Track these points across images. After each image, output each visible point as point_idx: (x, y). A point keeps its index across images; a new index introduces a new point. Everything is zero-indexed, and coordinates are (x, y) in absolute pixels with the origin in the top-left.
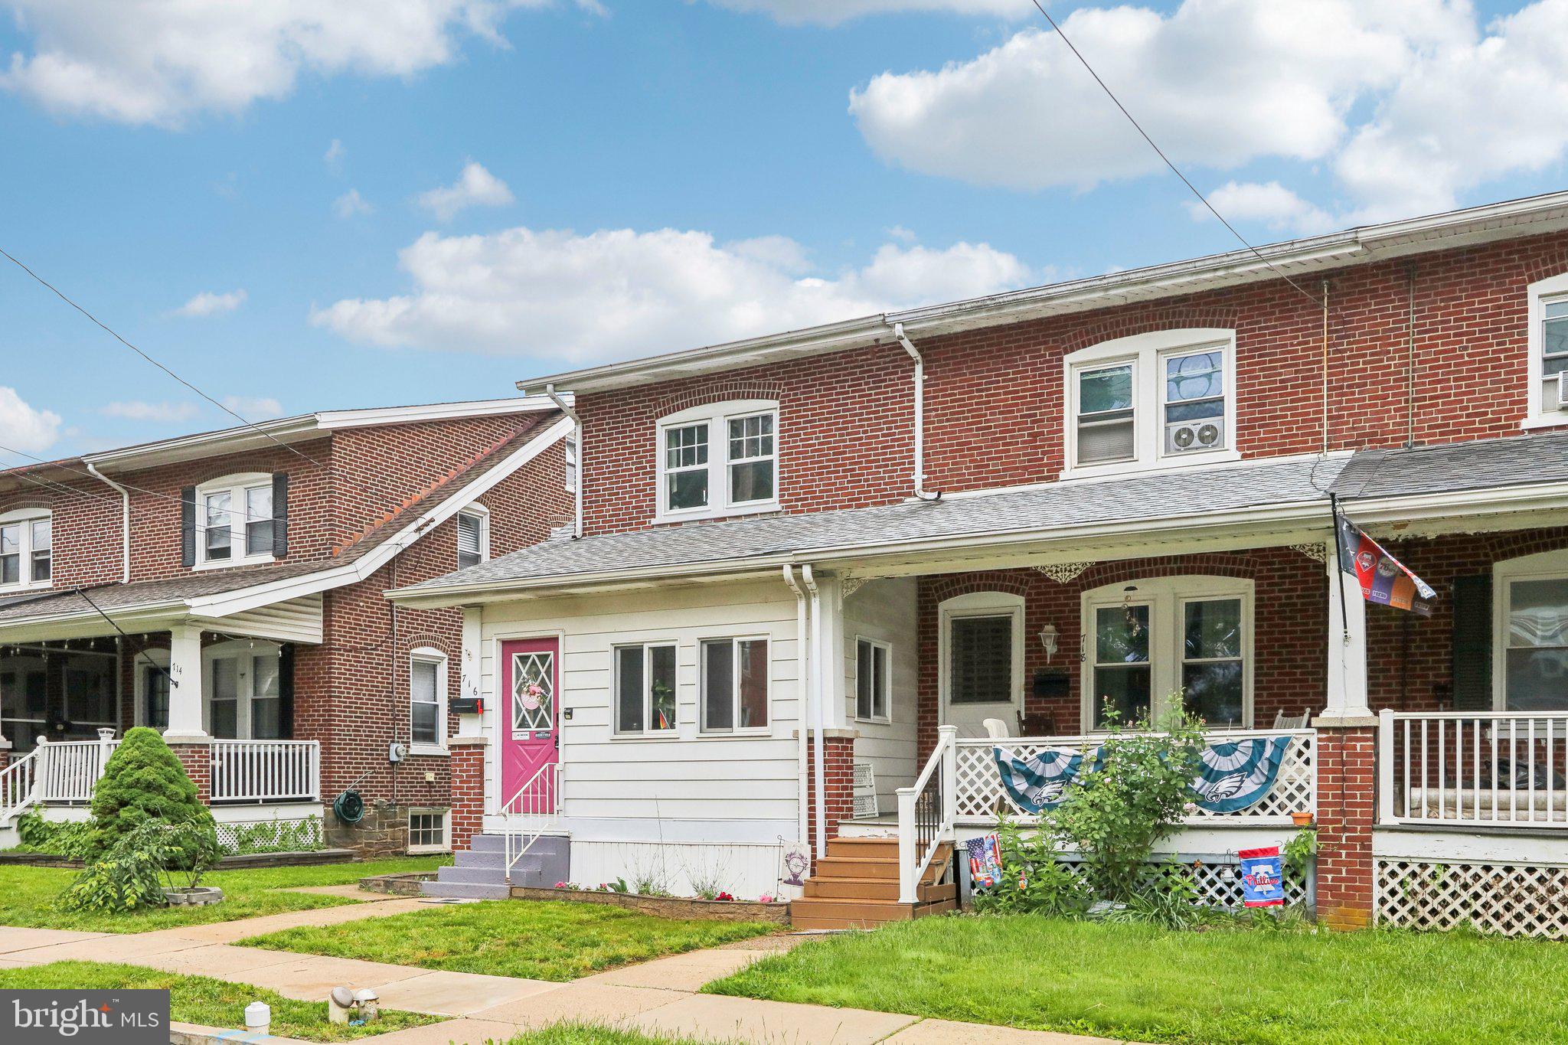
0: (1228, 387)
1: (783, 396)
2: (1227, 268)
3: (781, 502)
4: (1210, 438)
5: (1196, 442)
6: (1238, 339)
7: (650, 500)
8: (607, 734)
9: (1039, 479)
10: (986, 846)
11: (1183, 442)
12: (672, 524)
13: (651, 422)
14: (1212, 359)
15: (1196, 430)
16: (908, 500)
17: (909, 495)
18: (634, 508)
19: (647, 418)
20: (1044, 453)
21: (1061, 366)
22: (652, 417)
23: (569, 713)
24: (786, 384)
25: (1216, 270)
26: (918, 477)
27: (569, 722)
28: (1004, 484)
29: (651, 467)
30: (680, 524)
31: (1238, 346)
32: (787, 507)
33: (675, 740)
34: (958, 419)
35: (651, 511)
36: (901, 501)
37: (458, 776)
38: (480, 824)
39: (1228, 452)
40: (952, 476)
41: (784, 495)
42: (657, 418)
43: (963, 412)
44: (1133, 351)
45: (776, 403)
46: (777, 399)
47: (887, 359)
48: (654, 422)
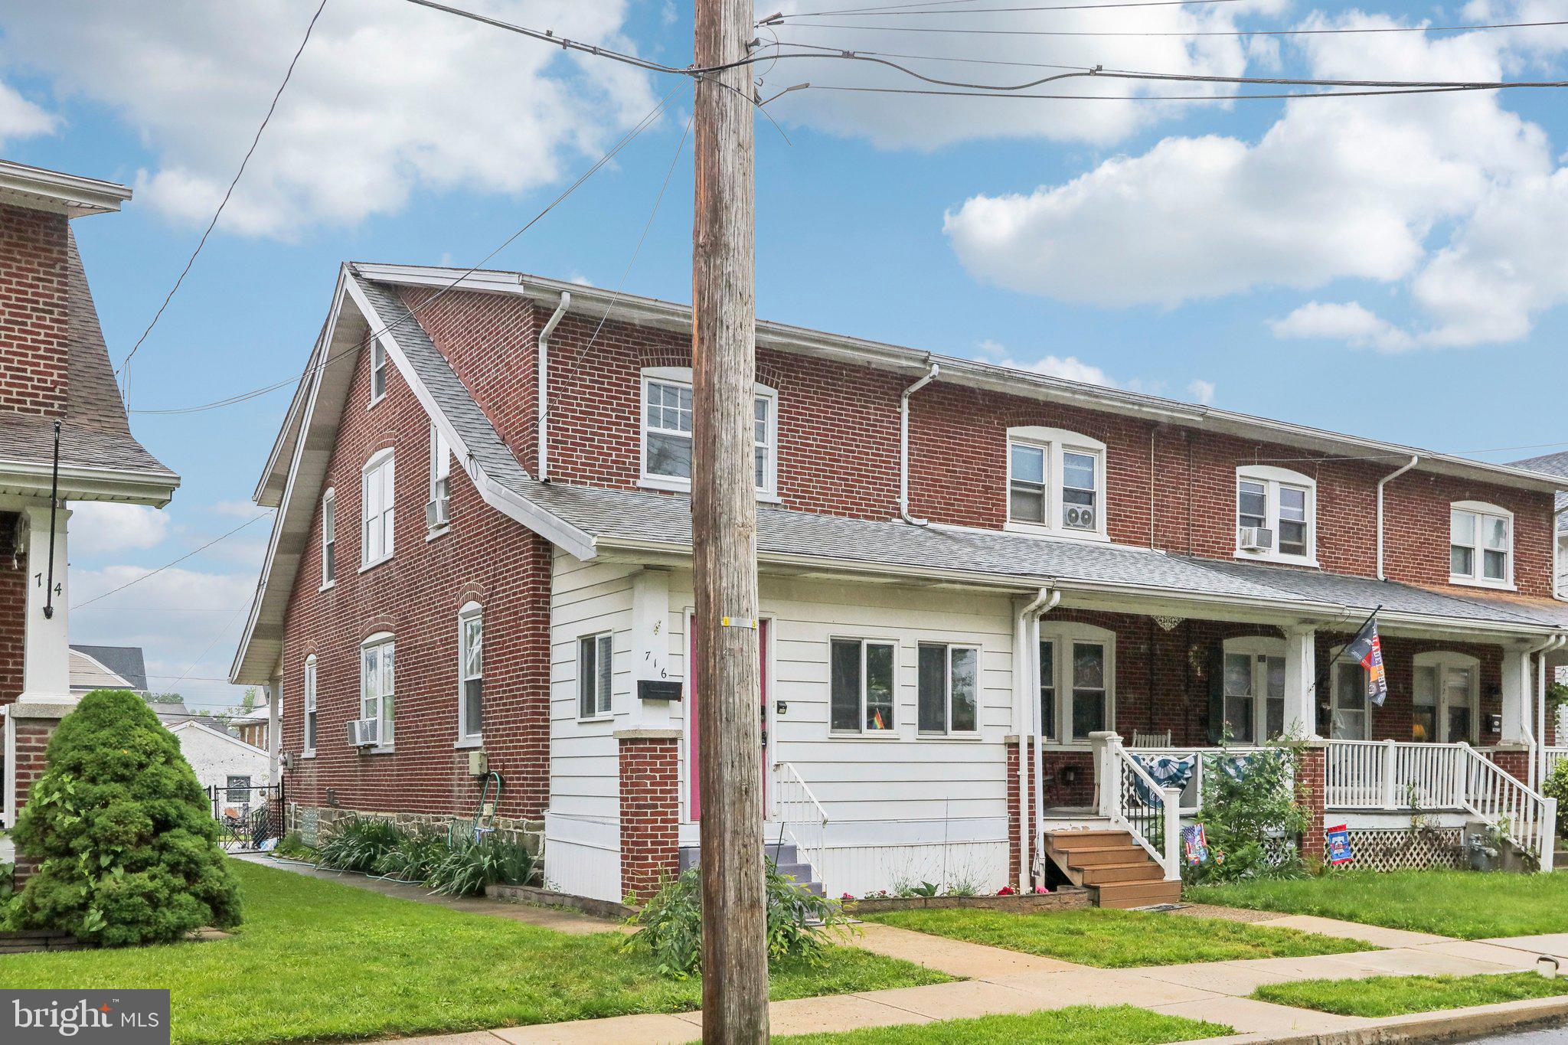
0: (1100, 487)
1: (782, 387)
2: (1140, 405)
3: (779, 494)
4: (1088, 520)
5: (1079, 522)
6: (1108, 452)
7: (634, 458)
8: (825, 731)
9: (990, 525)
10: (1196, 832)
11: (1071, 519)
12: (662, 492)
13: (635, 369)
14: (1091, 462)
15: (1080, 511)
16: (894, 520)
17: (893, 515)
18: (613, 461)
19: (631, 362)
20: (994, 505)
21: (1005, 436)
22: (637, 363)
23: (781, 707)
24: (785, 376)
25: (1134, 404)
26: (904, 501)
27: (781, 717)
28: (965, 524)
29: (635, 420)
30: (671, 493)
31: (1108, 457)
32: (786, 501)
33: (895, 741)
34: (932, 457)
35: (635, 470)
36: (886, 520)
37: (648, 777)
38: (676, 836)
39: (1100, 535)
40: (927, 507)
41: (782, 489)
42: (643, 366)
43: (936, 452)
44: (1046, 439)
45: (774, 392)
46: (776, 388)
47: (877, 384)
48: (639, 370)
